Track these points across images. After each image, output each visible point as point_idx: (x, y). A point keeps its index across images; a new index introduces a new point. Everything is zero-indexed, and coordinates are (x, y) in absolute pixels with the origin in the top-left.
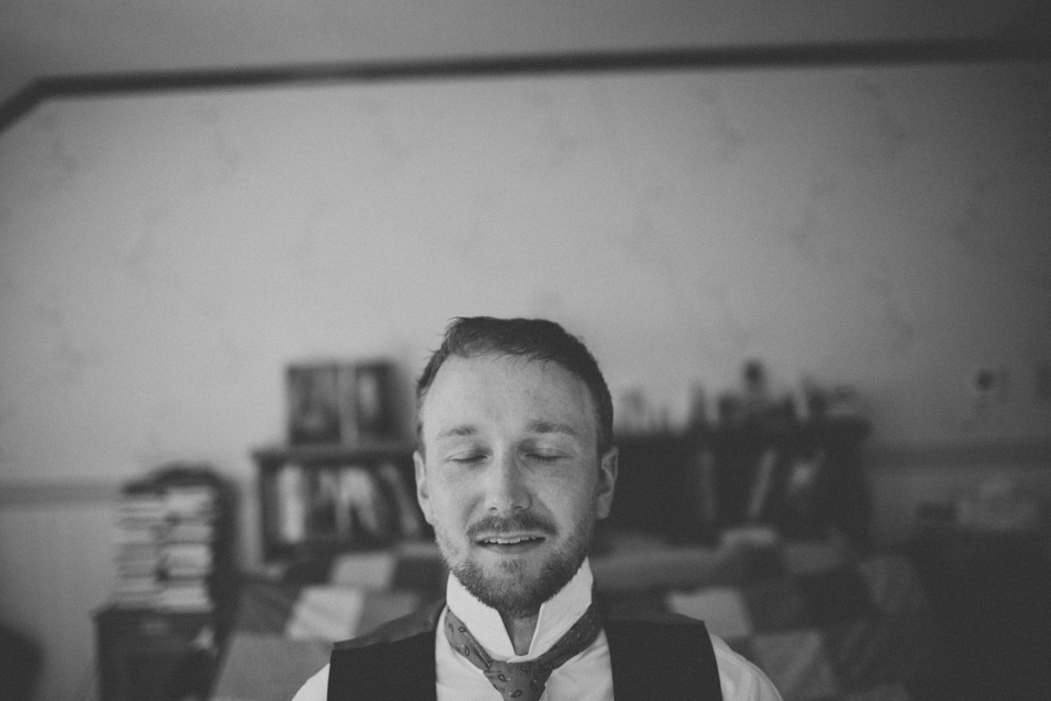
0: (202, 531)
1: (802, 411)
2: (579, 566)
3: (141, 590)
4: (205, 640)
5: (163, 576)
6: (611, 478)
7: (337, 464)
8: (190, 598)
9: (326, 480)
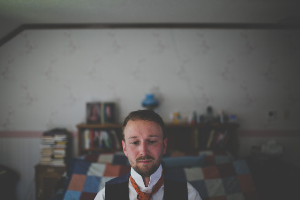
0: (63, 146)
1: (222, 121)
2: (159, 166)
3: (47, 161)
4: (65, 175)
5: (53, 157)
6: (166, 144)
7: (100, 130)
8: (60, 163)
9: (96, 134)
